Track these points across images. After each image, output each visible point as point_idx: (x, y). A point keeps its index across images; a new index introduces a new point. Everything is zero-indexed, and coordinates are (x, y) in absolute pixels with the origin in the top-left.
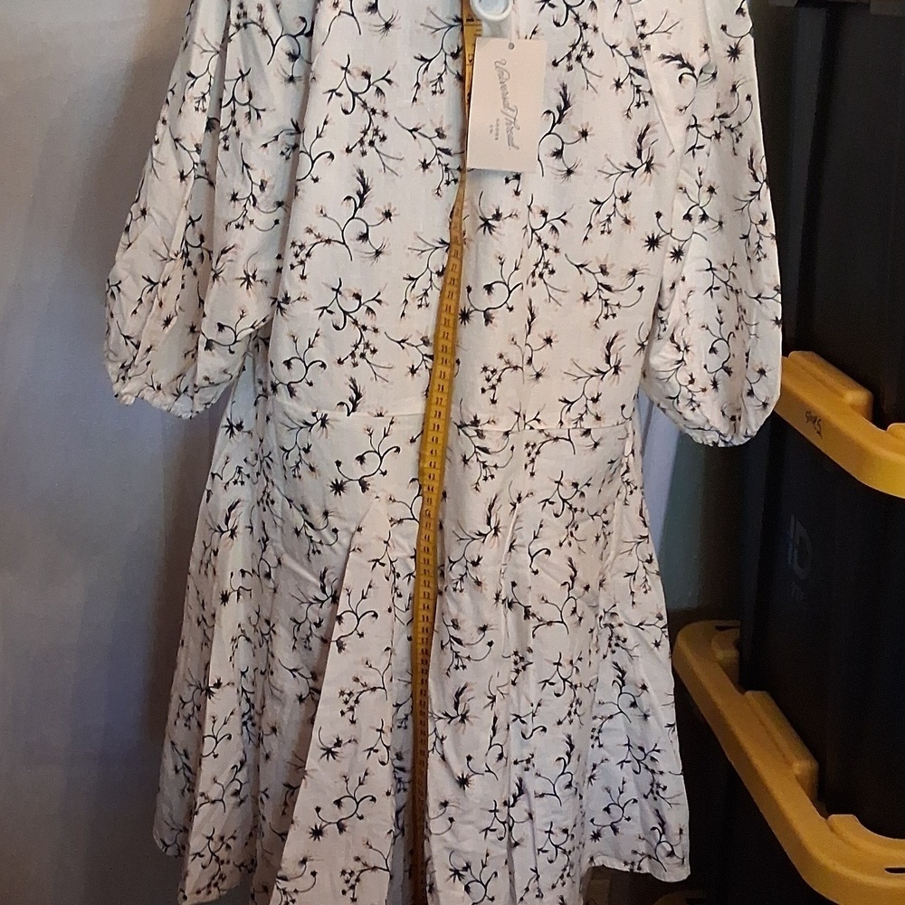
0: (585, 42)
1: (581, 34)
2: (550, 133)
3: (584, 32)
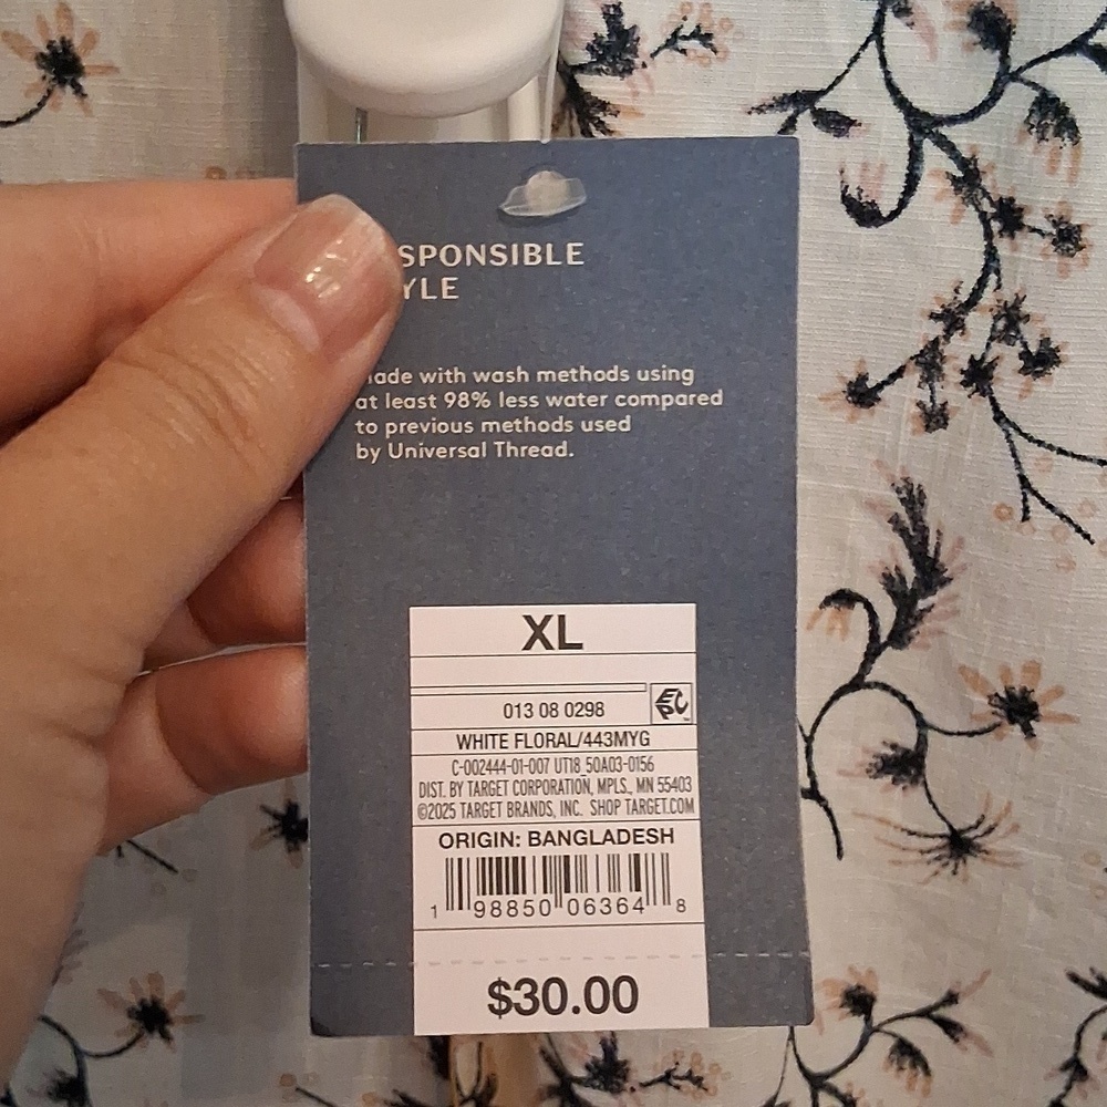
0: (1008, 295)
1: (991, 253)
2: (856, 684)
3: (1003, 246)
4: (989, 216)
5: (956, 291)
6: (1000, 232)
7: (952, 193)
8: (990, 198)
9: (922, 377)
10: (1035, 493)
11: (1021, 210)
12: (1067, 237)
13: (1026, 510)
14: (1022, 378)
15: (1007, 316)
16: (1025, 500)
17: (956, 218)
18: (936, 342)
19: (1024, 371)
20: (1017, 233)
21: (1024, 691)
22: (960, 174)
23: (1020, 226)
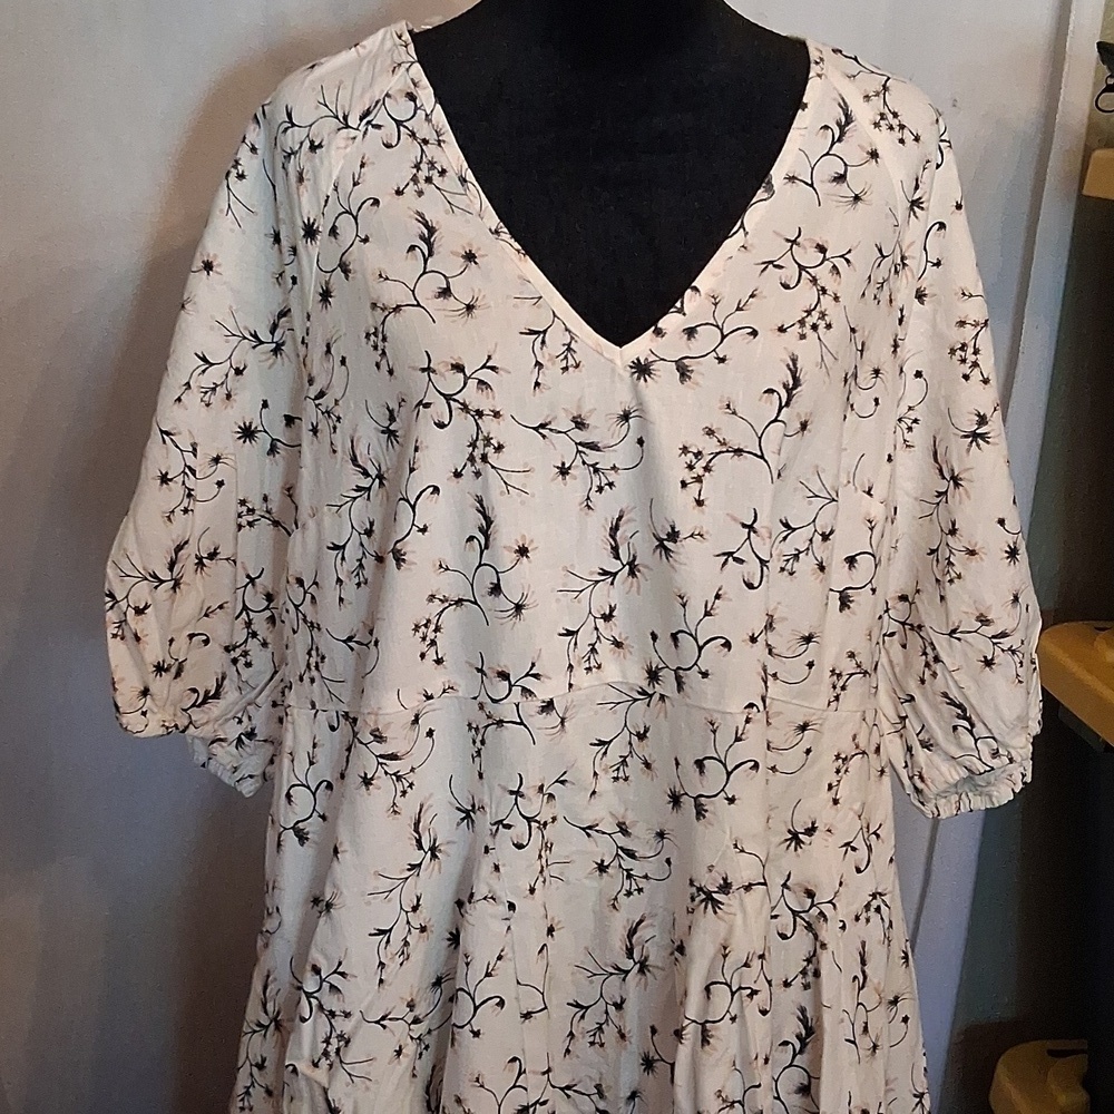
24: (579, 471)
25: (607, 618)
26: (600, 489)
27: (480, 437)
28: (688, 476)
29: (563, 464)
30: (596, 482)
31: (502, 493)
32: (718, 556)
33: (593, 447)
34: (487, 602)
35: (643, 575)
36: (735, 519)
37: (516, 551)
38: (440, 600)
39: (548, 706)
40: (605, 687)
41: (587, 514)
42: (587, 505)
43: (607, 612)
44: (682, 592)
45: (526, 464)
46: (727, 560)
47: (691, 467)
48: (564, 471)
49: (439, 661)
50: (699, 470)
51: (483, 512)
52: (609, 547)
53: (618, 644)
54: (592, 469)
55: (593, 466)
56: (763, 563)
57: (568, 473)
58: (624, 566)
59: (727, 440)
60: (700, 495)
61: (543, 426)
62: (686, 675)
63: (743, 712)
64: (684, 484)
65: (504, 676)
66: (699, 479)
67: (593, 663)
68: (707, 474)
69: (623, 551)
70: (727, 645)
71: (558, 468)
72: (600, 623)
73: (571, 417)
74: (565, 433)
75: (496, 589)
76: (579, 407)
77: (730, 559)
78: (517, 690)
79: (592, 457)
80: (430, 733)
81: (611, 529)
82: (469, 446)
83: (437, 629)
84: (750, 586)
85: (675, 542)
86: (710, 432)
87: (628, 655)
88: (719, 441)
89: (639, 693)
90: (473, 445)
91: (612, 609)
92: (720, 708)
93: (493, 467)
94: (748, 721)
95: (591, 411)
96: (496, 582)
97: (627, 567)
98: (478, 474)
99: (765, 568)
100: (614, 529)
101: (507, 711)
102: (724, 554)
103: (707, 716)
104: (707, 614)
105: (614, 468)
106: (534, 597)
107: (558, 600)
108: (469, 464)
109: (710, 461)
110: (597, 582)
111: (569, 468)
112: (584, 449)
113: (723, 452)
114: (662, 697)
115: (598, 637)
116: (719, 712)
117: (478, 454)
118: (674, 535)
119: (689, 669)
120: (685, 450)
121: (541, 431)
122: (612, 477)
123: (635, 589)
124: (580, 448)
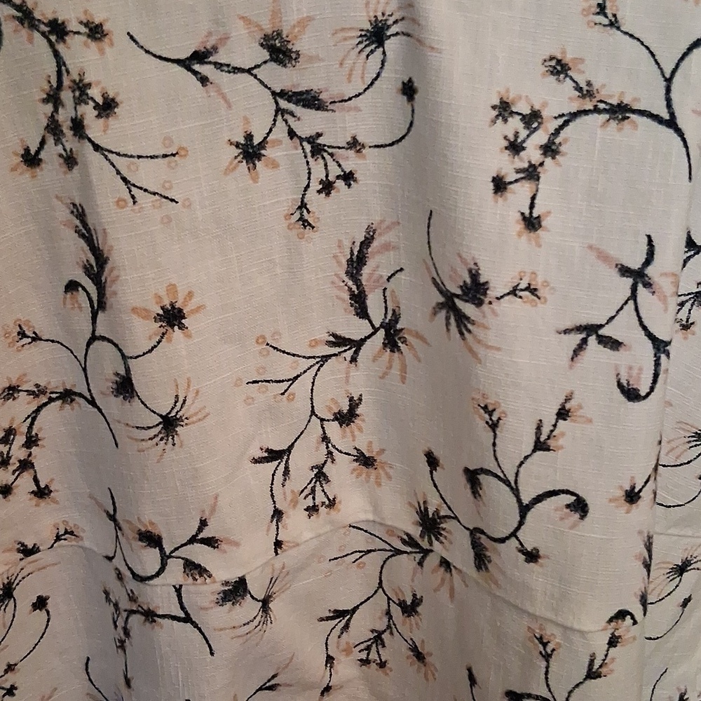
4: (47, 34)
5: (49, 82)
6: (56, 41)
7: (20, 27)
8: (43, 23)
9: (54, 139)
10: (134, 185)
11: (63, 23)
12: (96, 32)
13: (133, 197)
14: (102, 121)
15: (79, 88)
16: (130, 191)
17: (31, 40)
18: (52, 116)
19: (99, 116)
20: (67, 38)
21: (172, 305)
22: (19, 14)
23: (67, 33)
24: (281, 152)
25: (346, 418)
26: (327, 187)
27: (66, 82)
28: (508, 166)
29: (249, 137)
30: (318, 172)
31: (120, 203)
32: (566, 332)
33: (310, 100)
34: (112, 405)
35: (412, 347)
36: (603, 257)
37: (158, 318)
38: (29, 392)
39: (236, 591)
40: (342, 531)
41: (301, 237)
42: (301, 219)
43: (345, 409)
44: (491, 401)
45: (168, 140)
46: (584, 341)
47: (515, 147)
48: (251, 152)
49: (42, 493)
50: (532, 153)
51: (87, 235)
52: (346, 296)
53: (366, 461)
54: (308, 147)
55: (311, 140)
56: (660, 346)
57: (259, 157)
58: (376, 330)
59: (596, 85)
60: (532, 206)
61: (200, 56)
62: (495, 549)
63: (605, 629)
64: (500, 185)
65: (151, 539)
66: (532, 173)
67: (320, 497)
68: (548, 161)
69: (374, 304)
70: (580, 506)
71: (237, 145)
72: (333, 429)
73: (259, 36)
74: (249, 71)
75: (125, 387)
76: (276, 14)
77: (592, 340)
78: (175, 566)
79: (308, 122)
80: (41, 603)
81: (350, 261)
82: (45, 101)
83: (31, 441)
84: (631, 394)
85: (479, 303)
86: (559, 68)
87: (384, 480)
88: (579, 89)
89: (404, 542)
90: (53, 98)
91: (354, 404)
92: (560, 620)
93: (97, 148)
94: (613, 642)
95: (303, 23)
96: (123, 372)
97: (382, 333)
98: (70, 161)
99: (663, 357)
100: (356, 263)
101: (160, 596)
102: (579, 329)
103: (535, 626)
104: (540, 446)
105: (354, 144)
106: (198, 405)
107: (249, 400)
108: (50, 140)
109: (557, 132)
110: (325, 358)
111: (262, 144)
112: (291, 107)
113: (586, 112)
114: (445, 564)
115: (330, 453)
116: (557, 624)
117: (64, 116)
118: (476, 290)
119: (502, 540)
120: (504, 109)
121: (197, 67)
122: (350, 162)
123: (395, 371)
124: (284, 104)
